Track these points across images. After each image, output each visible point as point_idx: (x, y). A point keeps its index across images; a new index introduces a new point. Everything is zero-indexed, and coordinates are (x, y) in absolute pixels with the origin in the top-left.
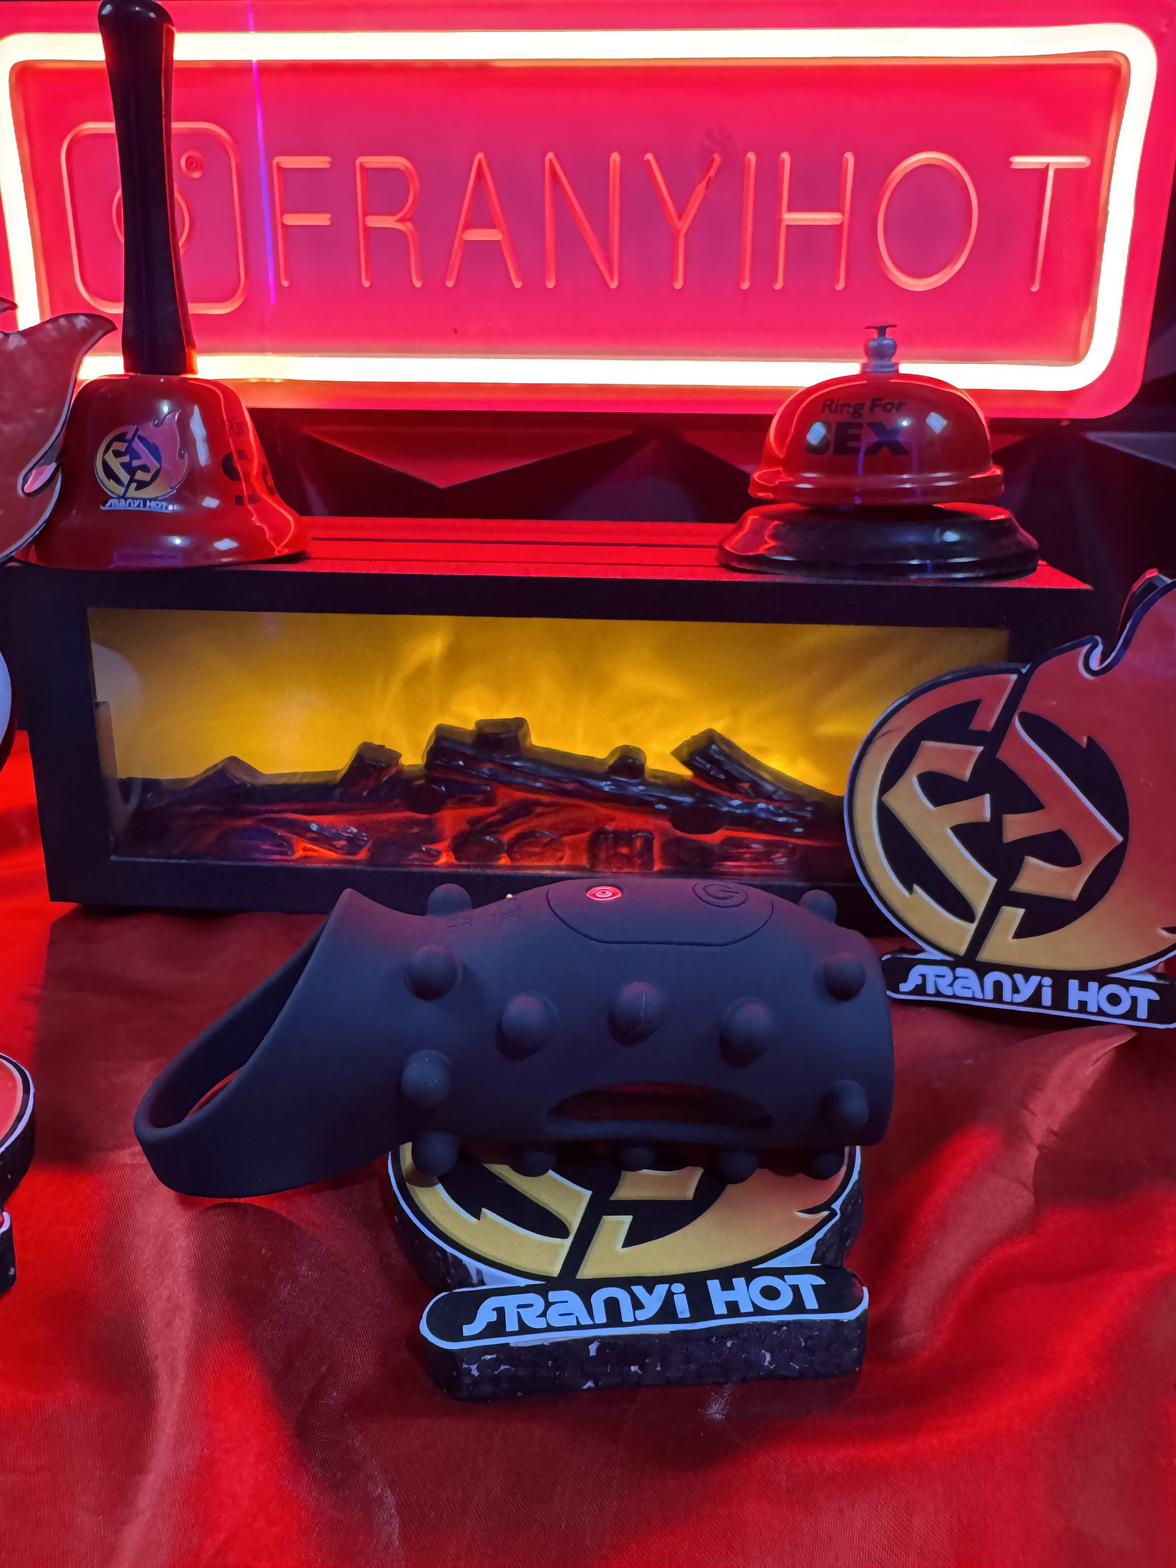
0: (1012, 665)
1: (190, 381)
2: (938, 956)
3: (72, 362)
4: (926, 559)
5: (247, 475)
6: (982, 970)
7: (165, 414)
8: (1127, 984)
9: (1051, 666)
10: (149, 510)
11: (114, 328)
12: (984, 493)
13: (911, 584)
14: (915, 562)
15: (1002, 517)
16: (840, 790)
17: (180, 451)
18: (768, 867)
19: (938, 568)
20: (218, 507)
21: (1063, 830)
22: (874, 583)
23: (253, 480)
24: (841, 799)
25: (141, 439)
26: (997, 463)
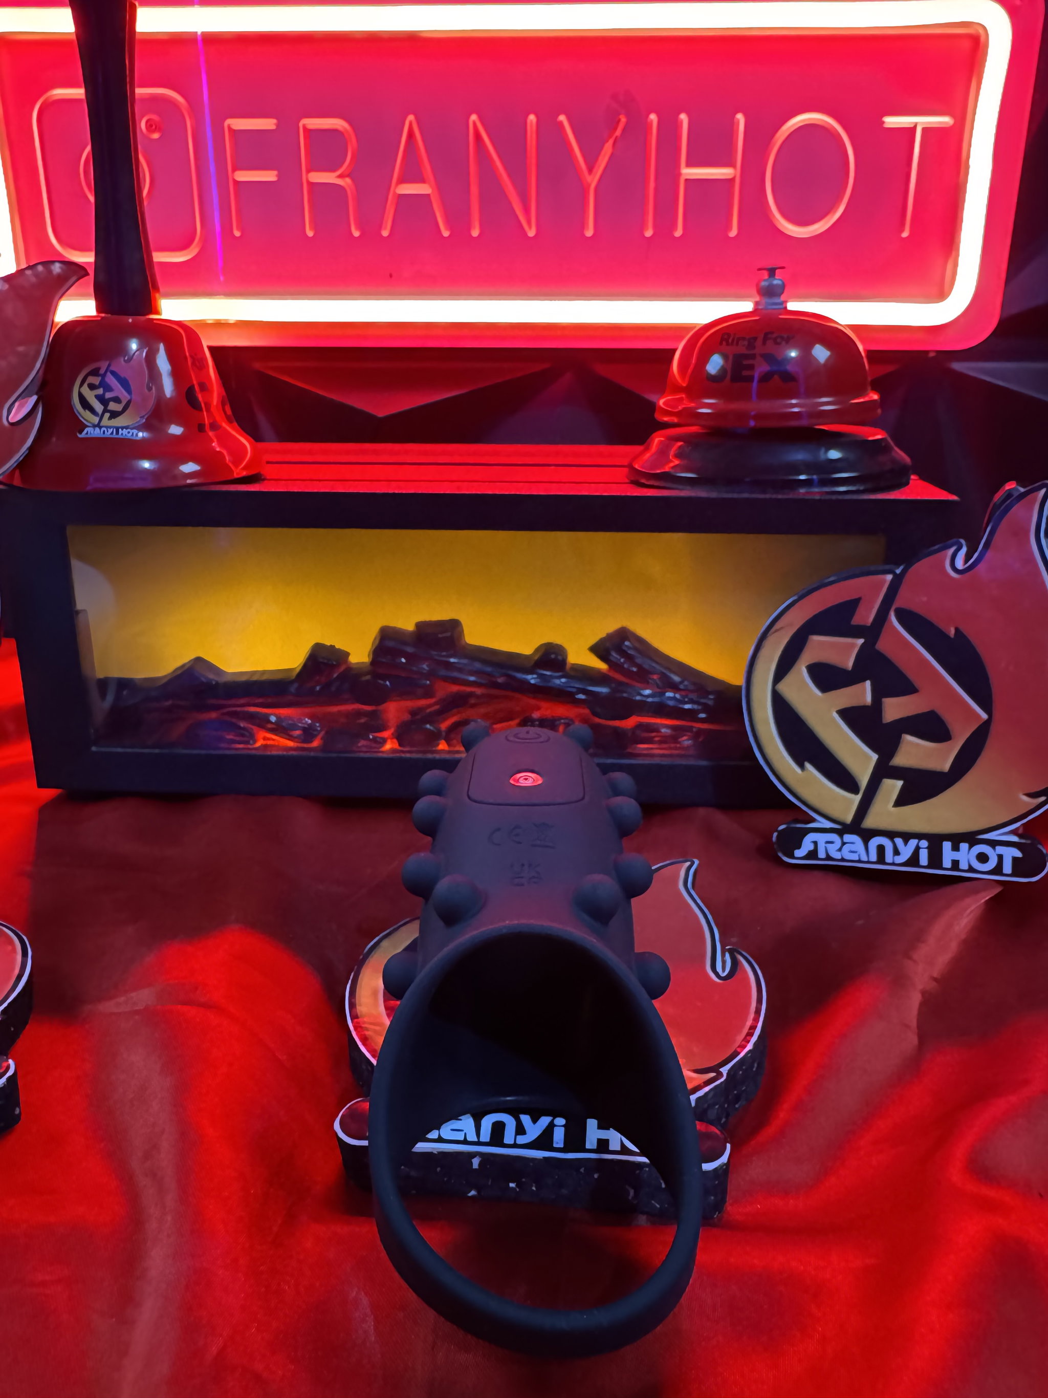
0: (887, 567)
2: (828, 825)
4: (813, 474)
6: (867, 835)
8: (993, 844)
9: (921, 567)
10: (122, 436)
12: (863, 415)
13: (801, 497)
14: (802, 477)
15: (879, 437)
16: (738, 680)
18: (676, 748)
19: (823, 483)
21: (936, 710)
22: (768, 496)
24: (739, 688)
25: (112, 372)
26: (875, 389)
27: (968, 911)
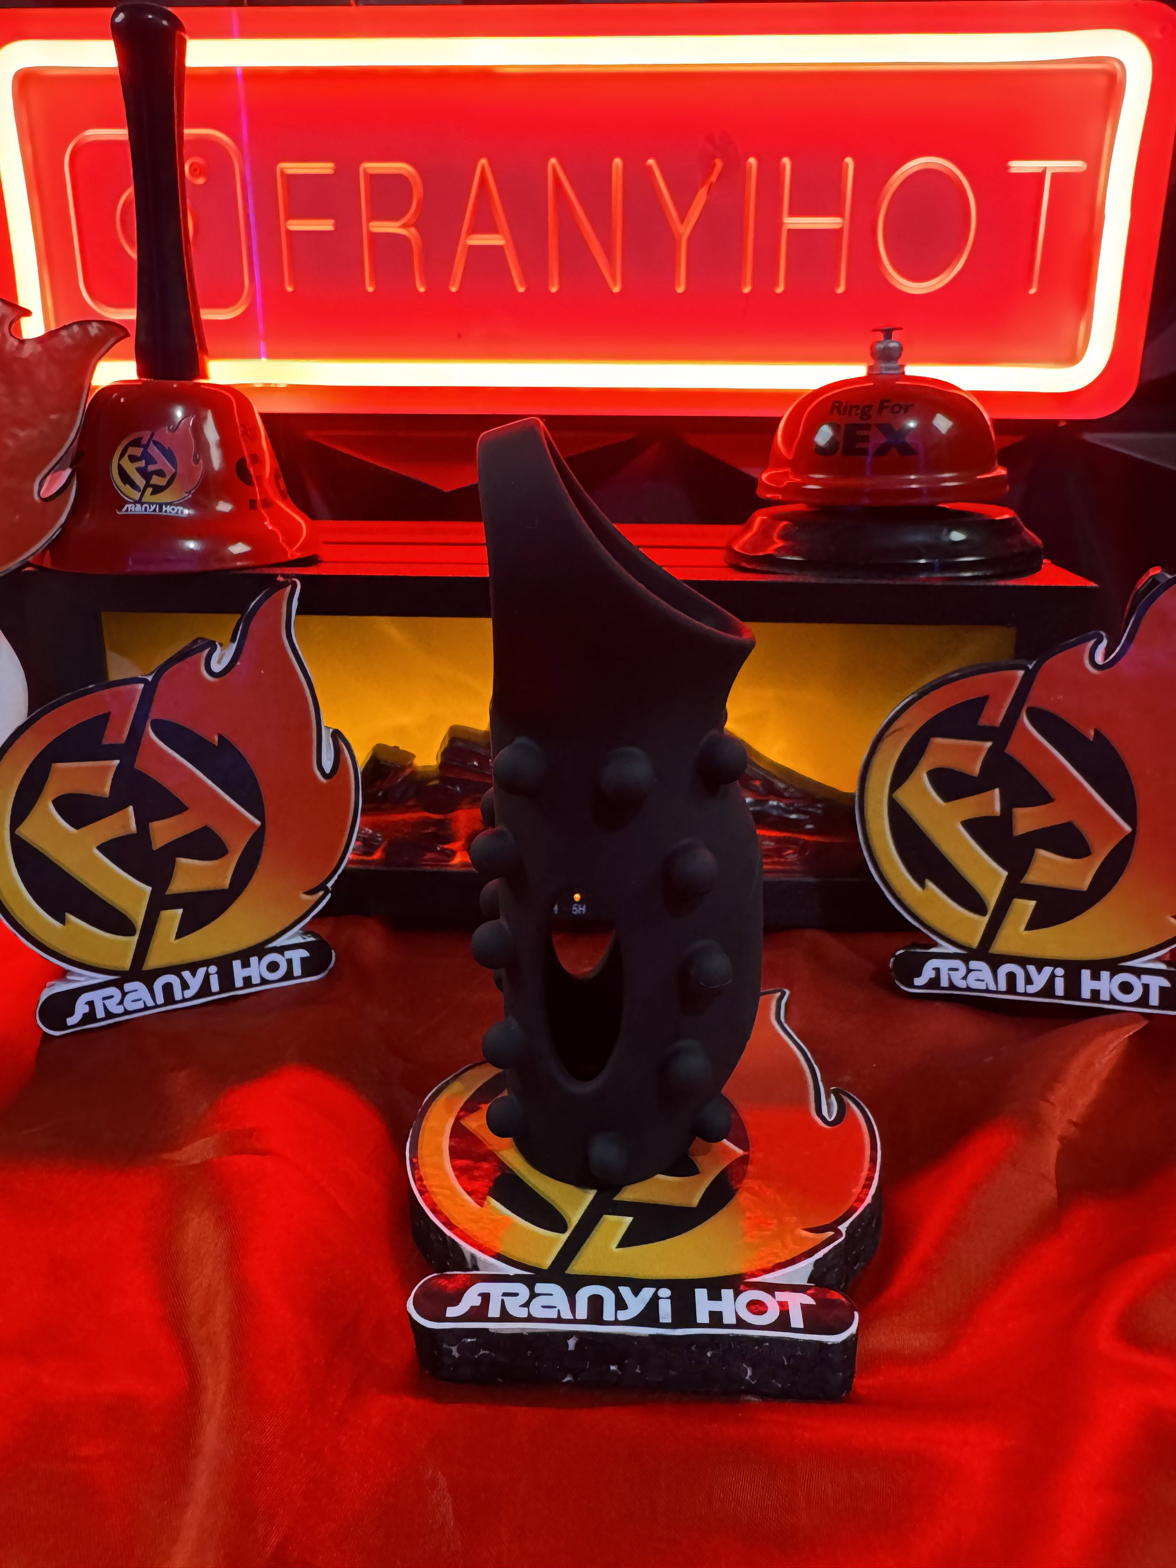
1: (202, 386)
2: (951, 949)
3: (87, 369)
5: (260, 479)
6: (995, 962)
7: (179, 420)
8: (1138, 972)
10: (166, 514)
11: (127, 335)
16: (851, 788)
17: (195, 456)
18: (781, 863)
20: (231, 511)
21: (1073, 822)
23: (266, 484)
24: (852, 796)
25: (155, 443)
27: (1111, 1047)
